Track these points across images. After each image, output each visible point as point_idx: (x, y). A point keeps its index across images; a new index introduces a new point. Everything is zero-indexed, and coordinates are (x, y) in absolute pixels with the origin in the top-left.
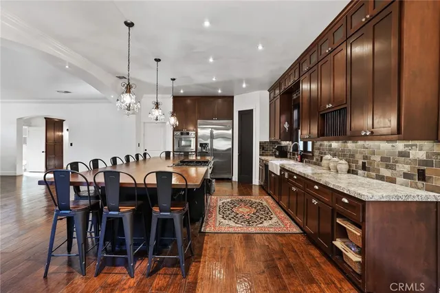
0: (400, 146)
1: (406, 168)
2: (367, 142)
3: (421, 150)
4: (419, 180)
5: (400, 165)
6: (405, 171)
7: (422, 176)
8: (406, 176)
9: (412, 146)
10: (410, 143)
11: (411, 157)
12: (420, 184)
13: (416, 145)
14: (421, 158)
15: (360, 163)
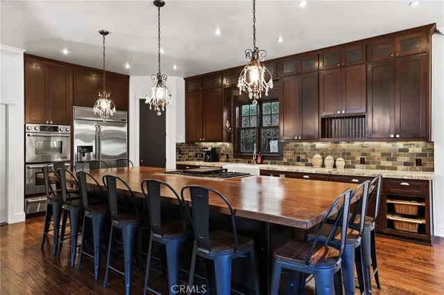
0: (400, 145)
1: (407, 159)
2: (366, 143)
3: (418, 147)
4: (417, 165)
5: (400, 158)
6: (406, 161)
7: (419, 163)
8: (406, 164)
9: (410, 145)
10: (409, 143)
11: (410, 152)
12: (418, 168)
13: (414, 144)
14: (418, 152)
15: (358, 158)
